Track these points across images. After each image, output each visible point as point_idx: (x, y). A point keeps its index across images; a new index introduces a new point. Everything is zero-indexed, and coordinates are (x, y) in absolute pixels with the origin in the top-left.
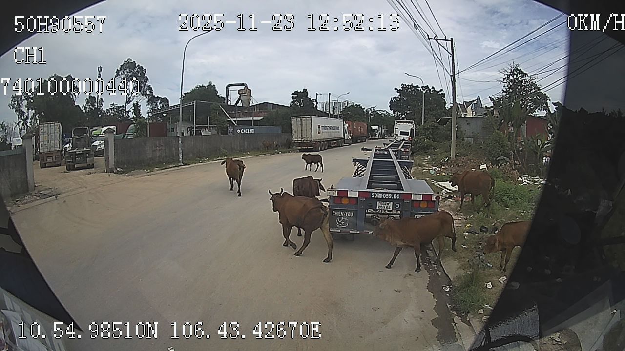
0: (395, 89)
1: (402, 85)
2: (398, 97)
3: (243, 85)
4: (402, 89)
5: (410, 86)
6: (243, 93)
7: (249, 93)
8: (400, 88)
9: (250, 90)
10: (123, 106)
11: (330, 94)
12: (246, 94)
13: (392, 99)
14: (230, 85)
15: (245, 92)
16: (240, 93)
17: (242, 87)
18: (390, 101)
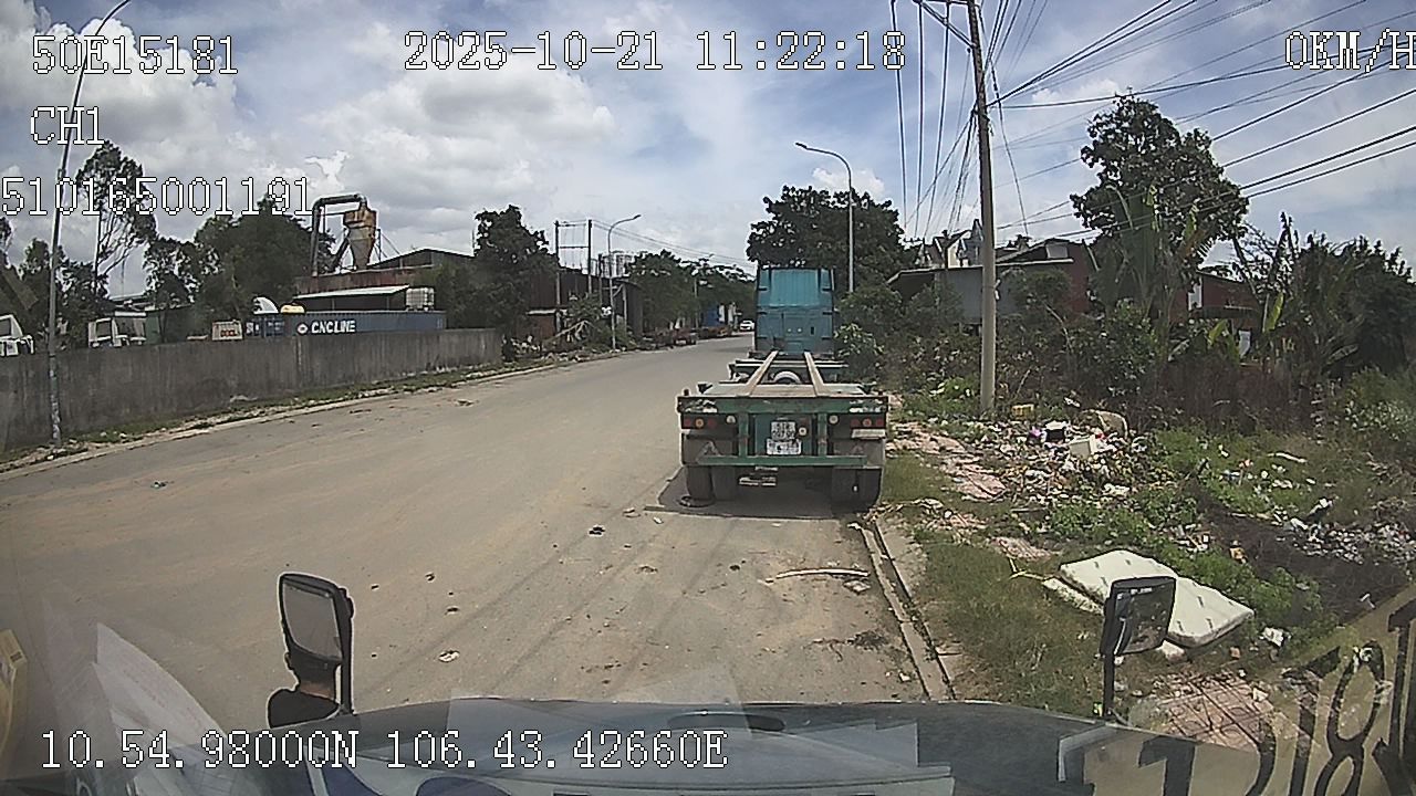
0: (766, 200)
1: (786, 188)
2: (771, 223)
3: (355, 199)
4: (780, 200)
5: (806, 192)
6: (354, 222)
7: (370, 221)
8: (777, 198)
9: (374, 213)
11: (590, 225)
12: (362, 224)
13: (755, 230)
14: (321, 203)
15: (361, 220)
16: (348, 220)
17: (355, 206)
18: (751, 237)
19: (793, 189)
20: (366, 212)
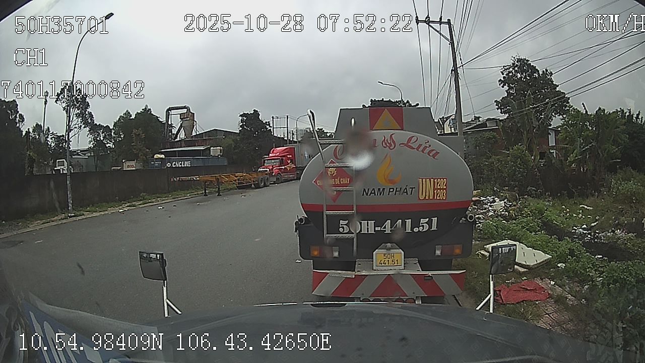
1: (371, 100)
3: (185, 107)
5: (381, 101)
6: (185, 118)
7: (192, 118)
9: (193, 114)
10: (63, 136)
11: (287, 116)
12: (188, 119)
14: (170, 109)
15: (188, 117)
16: (182, 117)
17: (185, 111)
19: (375, 100)
20: (190, 114)
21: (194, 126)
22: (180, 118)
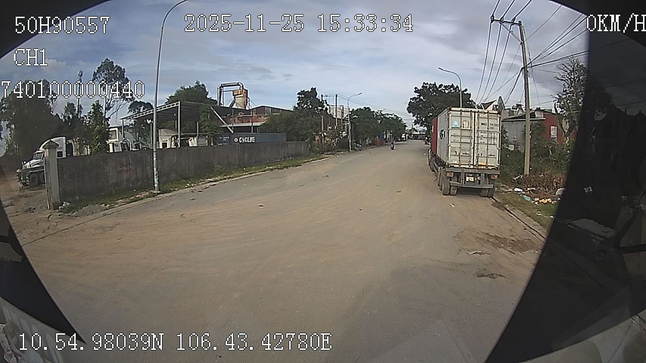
0: (416, 88)
1: (424, 83)
2: (417, 97)
3: (238, 84)
5: (433, 85)
6: (238, 95)
7: (245, 95)
8: (420, 87)
9: (247, 91)
11: (337, 96)
13: (412, 100)
14: (222, 86)
15: (241, 93)
16: (235, 94)
17: (238, 87)
18: (409, 103)
19: (427, 84)
20: (244, 91)
21: (247, 102)
22: (233, 95)
